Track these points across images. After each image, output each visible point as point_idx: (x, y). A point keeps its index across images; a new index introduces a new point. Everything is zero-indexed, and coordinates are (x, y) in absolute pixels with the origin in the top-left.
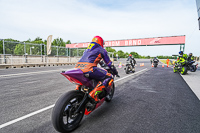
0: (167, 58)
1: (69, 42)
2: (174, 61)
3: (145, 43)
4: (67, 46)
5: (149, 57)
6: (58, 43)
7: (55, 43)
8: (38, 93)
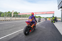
0: (49, 18)
1: (19, 13)
2: (51, 19)
3: (43, 13)
4: (19, 14)
5: (44, 18)
6: (16, 13)
7: (15, 13)
8: (8, 29)
